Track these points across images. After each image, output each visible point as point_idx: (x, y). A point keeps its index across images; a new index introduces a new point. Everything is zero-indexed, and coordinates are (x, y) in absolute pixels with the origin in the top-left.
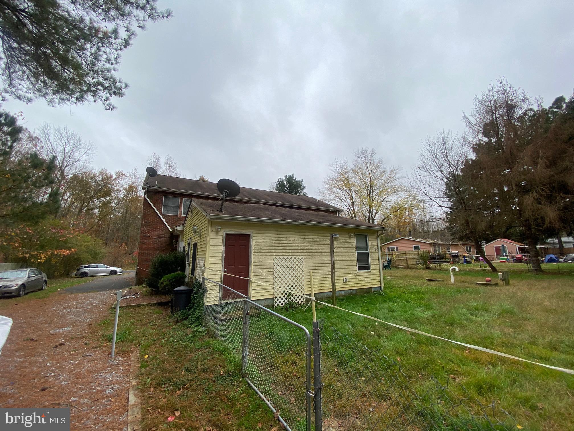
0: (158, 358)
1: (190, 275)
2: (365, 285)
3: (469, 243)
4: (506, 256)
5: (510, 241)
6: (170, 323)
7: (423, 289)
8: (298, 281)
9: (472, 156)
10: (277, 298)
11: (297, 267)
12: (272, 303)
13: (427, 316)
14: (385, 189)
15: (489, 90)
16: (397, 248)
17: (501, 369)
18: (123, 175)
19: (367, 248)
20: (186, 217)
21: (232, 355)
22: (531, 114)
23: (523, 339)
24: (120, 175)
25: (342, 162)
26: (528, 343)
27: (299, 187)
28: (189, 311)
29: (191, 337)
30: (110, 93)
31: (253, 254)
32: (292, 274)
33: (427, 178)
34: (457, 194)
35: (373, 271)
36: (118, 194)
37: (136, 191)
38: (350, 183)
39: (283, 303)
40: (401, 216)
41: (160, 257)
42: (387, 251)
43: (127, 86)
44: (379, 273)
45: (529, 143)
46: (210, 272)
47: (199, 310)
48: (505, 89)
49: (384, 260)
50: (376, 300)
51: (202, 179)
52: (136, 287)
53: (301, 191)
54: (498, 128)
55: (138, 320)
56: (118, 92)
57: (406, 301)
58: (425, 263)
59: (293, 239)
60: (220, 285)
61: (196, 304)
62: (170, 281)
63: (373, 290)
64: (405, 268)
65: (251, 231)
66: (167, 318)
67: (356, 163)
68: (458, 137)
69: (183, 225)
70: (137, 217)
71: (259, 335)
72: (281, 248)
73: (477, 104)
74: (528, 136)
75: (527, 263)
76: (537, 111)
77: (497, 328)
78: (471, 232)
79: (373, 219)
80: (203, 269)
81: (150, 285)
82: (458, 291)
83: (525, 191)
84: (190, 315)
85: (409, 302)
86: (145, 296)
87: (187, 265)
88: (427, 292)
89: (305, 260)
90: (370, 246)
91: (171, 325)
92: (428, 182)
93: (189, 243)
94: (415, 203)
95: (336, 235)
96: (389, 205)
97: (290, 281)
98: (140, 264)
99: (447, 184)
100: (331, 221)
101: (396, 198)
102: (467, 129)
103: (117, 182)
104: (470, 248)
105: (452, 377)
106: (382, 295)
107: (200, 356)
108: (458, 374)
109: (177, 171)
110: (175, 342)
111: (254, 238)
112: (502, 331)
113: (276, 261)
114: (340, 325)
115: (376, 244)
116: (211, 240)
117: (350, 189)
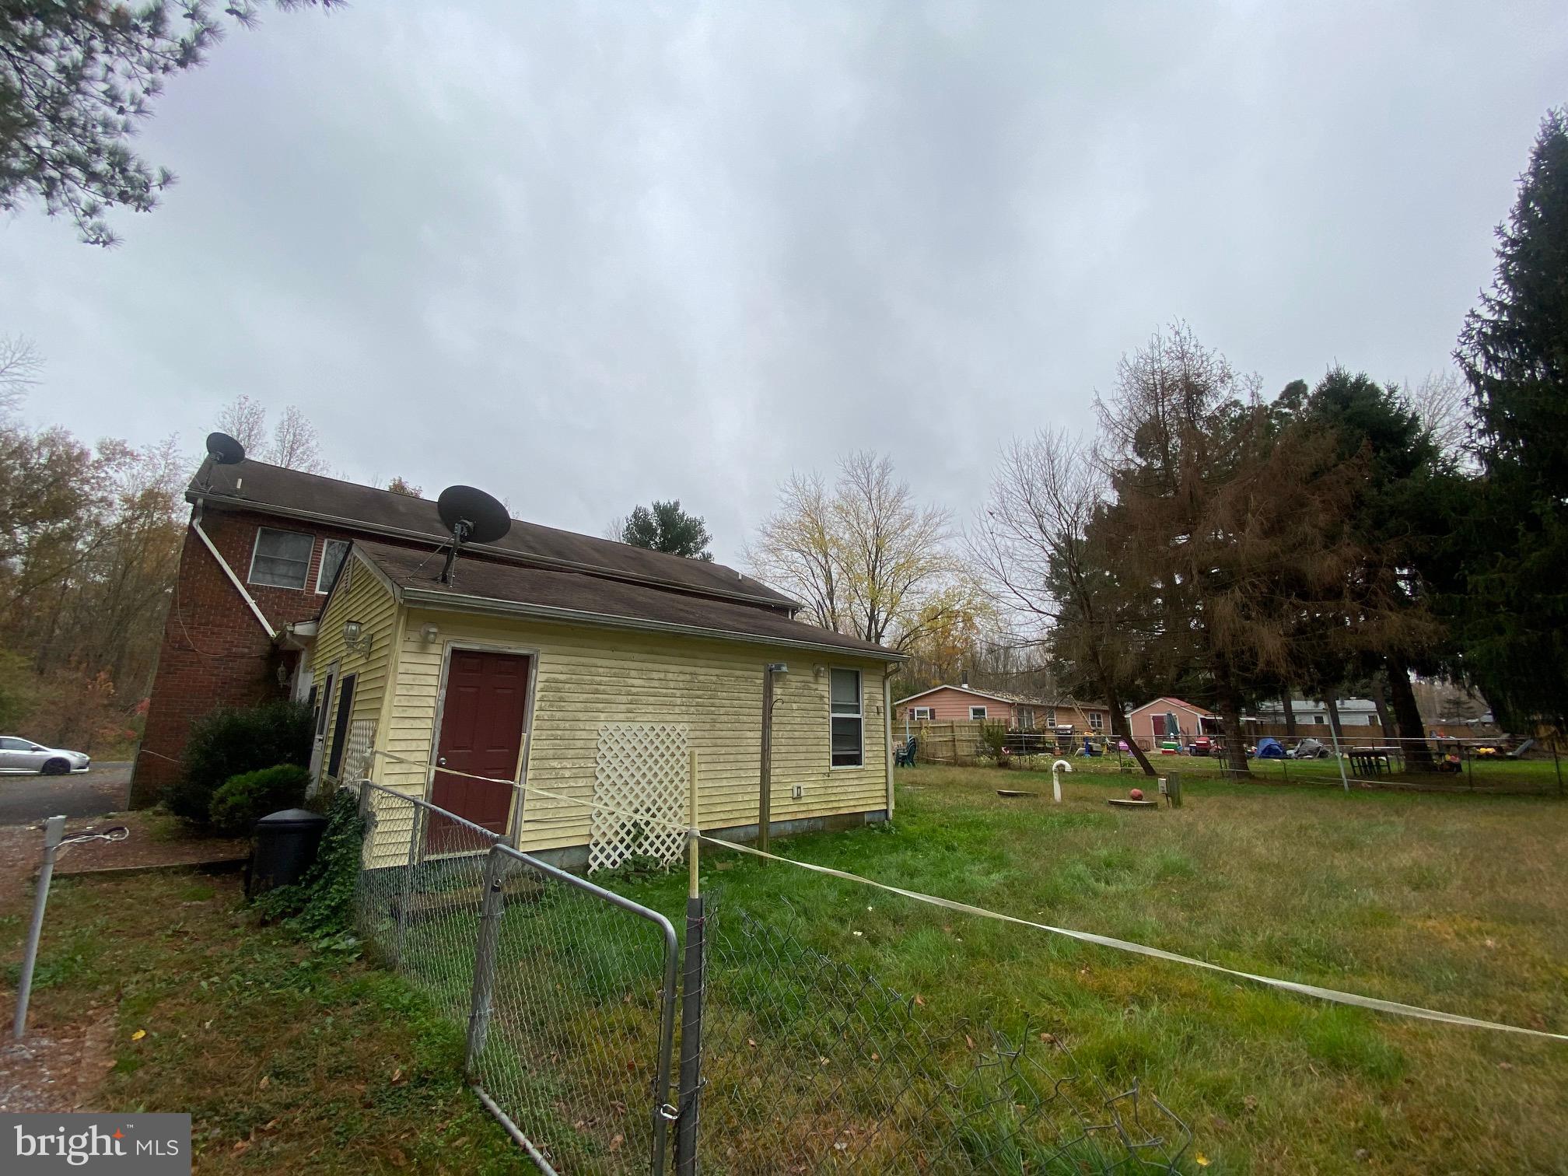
0: (181, 1040)
1: (325, 777)
2: (847, 806)
3: (1096, 705)
4: (1176, 738)
5: (1183, 703)
6: (235, 927)
7: (989, 816)
8: (665, 795)
9: (1111, 497)
10: (599, 847)
11: (667, 756)
12: (583, 861)
13: (994, 885)
14: (910, 561)
15: (1152, 347)
16: (932, 712)
17: (1161, 1011)
18: (124, 453)
19: (858, 706)
20: (328, 597)
21: (438, 1020)
22: (1235, 413)
23: (1208, 936)
24: (115, 453)
25: (809, 482)
26: (1220, 947)
27: (693, 538)
28: (306, 888)
29: (306, 970)
30: (107, 195)
31: (536, 714)
32: (650, 775)
33: (1009, 540)
34: (1074, 583)
35: (870, 767)
36: (101, 514)
37: (167, 508)
38: (828, 537)
39: (618, 860)
40: (946, 633)
41: (225, 719)
42: (907, 718)
43: (167, 179)
44: (883, 774)
45: (1230, 476)
46: (391, 766)
47: (344, 884)
48: (1186, 347)
49: (901, 743)
50: (873, 845)
51: (399, 489)
52: (131, 813)
53: (697, 550)
54: (1167, 435)
55: (123, 920)
56: (136, 194)
57: (948, 848)
58: (998, 753)
59: (662, 676)
60: (417, 805)
61: (336, 864)
62: (250, 792)
63: (867, 818)
64: (948, 764)
65: (536, 646)
66: (226, 910)
67: (844, 488)
68: (1082, 446)
69: (317, 619)
70: (161, 590)
71: (532, 954)
72: (624, 699)
73: (1126, 374)
74: (1228, 464)
75: (1220, 758)
76: (1249, 408)
77: (1151, 910)
78: (1103, 678)
79: (879, 636)
80: (367, 755)
81: (179, 806)
82: (1069, 822)
83: (1219, 586)
84: (309, 900)
85: (954, 849)
86: (156, 843)
87: (317, 746)
88: (997, 825)
89: (692, 735)
90: (866, 702)
91: (238, 934)
92: (1011, 551)
93: (330, 678)
94: (978, 599)
95: (779, 667)
96: (917, 602)
97: (643, 797)
98: (153, 737)
99: (1052, 560)
100: (770, 631)
101: (935, 587)
102: (1101, 432)
103: (103, 475)
104: (1099, 717)
105: (1045, 1039)
106: (890, 830)
107: (330, 1029)
108: (1059, 1031)
109: (315, 457)
110: (246, 989)
111: (541, 668)
112: (1162, 917)
113: (605, 735)
114: (774, 915)
115: (881, 697)
116: (401, 668)
117: (826, 555)
